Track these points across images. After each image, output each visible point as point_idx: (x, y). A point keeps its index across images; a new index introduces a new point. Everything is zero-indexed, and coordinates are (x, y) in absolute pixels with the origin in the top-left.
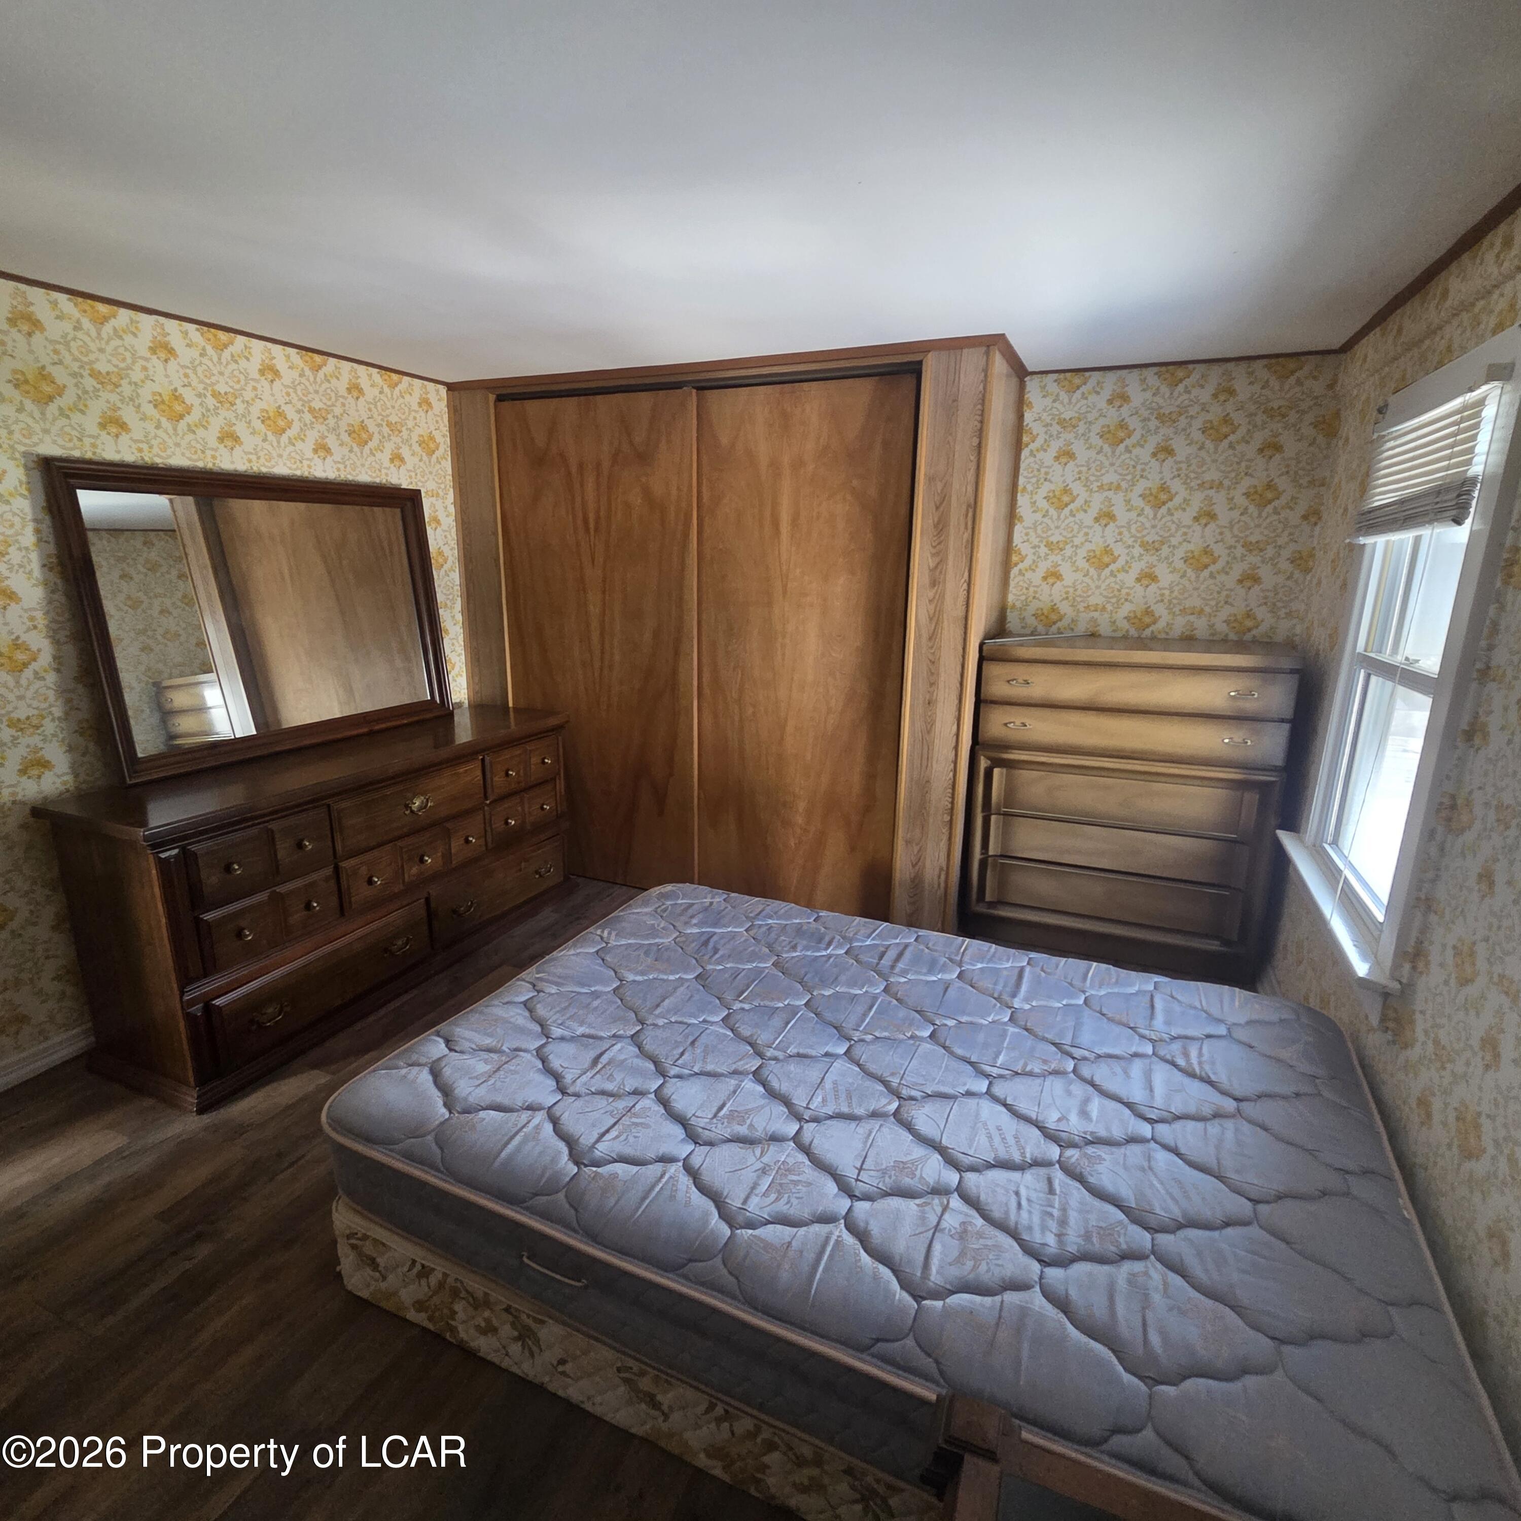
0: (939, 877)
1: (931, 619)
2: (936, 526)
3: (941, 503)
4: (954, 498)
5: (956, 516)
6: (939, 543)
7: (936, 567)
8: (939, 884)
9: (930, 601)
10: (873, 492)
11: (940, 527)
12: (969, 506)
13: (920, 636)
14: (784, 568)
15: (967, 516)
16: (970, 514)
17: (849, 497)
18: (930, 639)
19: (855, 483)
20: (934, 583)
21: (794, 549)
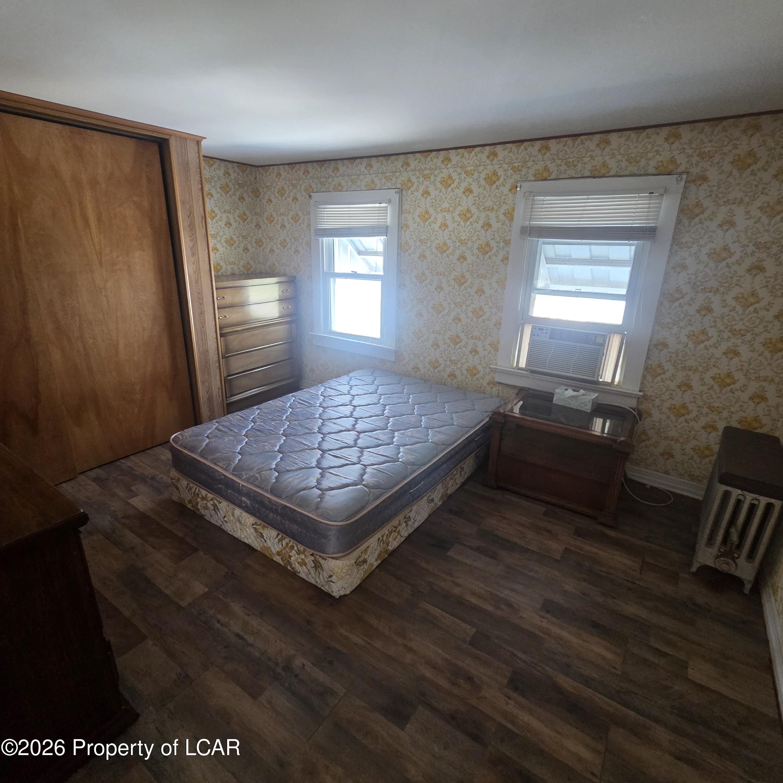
0: (219, 393)
1: (195, 272)
2: (189, 226)
3: (190, 215)
4: (195, 213)
5: (198, 221)
6: (193, 234)
7: (193, 246)
8: (219, 396)
9: (193, 264)
10: (146, 204)
11: (192, 227)
12: (202, 217)
13: (192, 281)
14: (97, 247)
15: (202, 222)
16: (204, 221)
17: (132, 206)
18: (196, 282)
19: (135, 199)
20: (193, 255)
21: (102, 237)
